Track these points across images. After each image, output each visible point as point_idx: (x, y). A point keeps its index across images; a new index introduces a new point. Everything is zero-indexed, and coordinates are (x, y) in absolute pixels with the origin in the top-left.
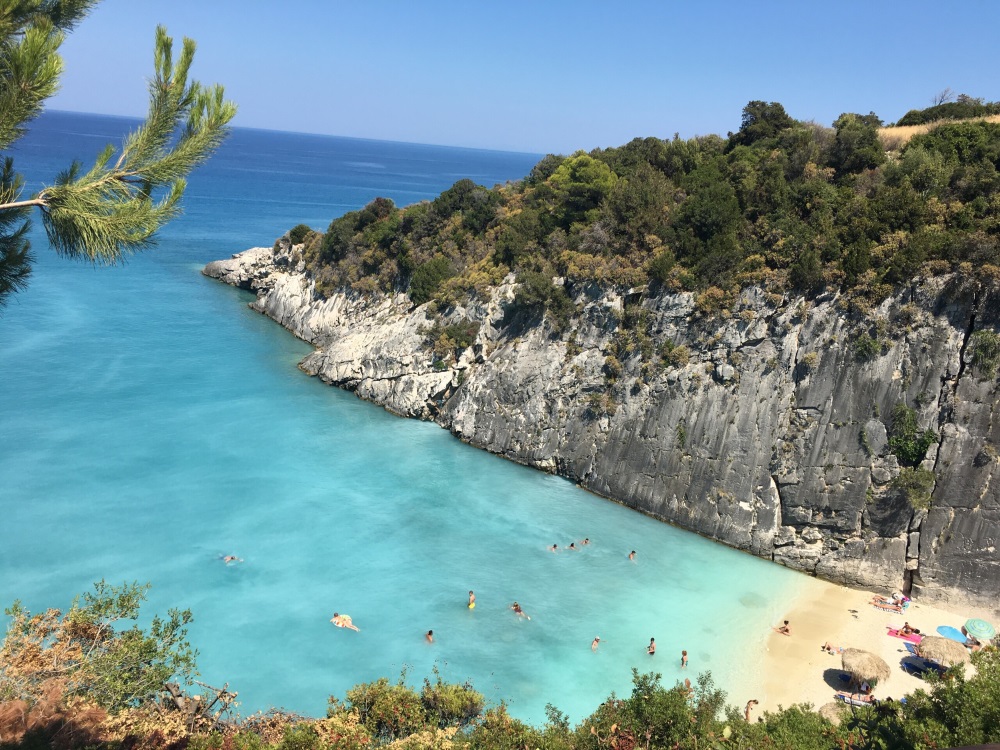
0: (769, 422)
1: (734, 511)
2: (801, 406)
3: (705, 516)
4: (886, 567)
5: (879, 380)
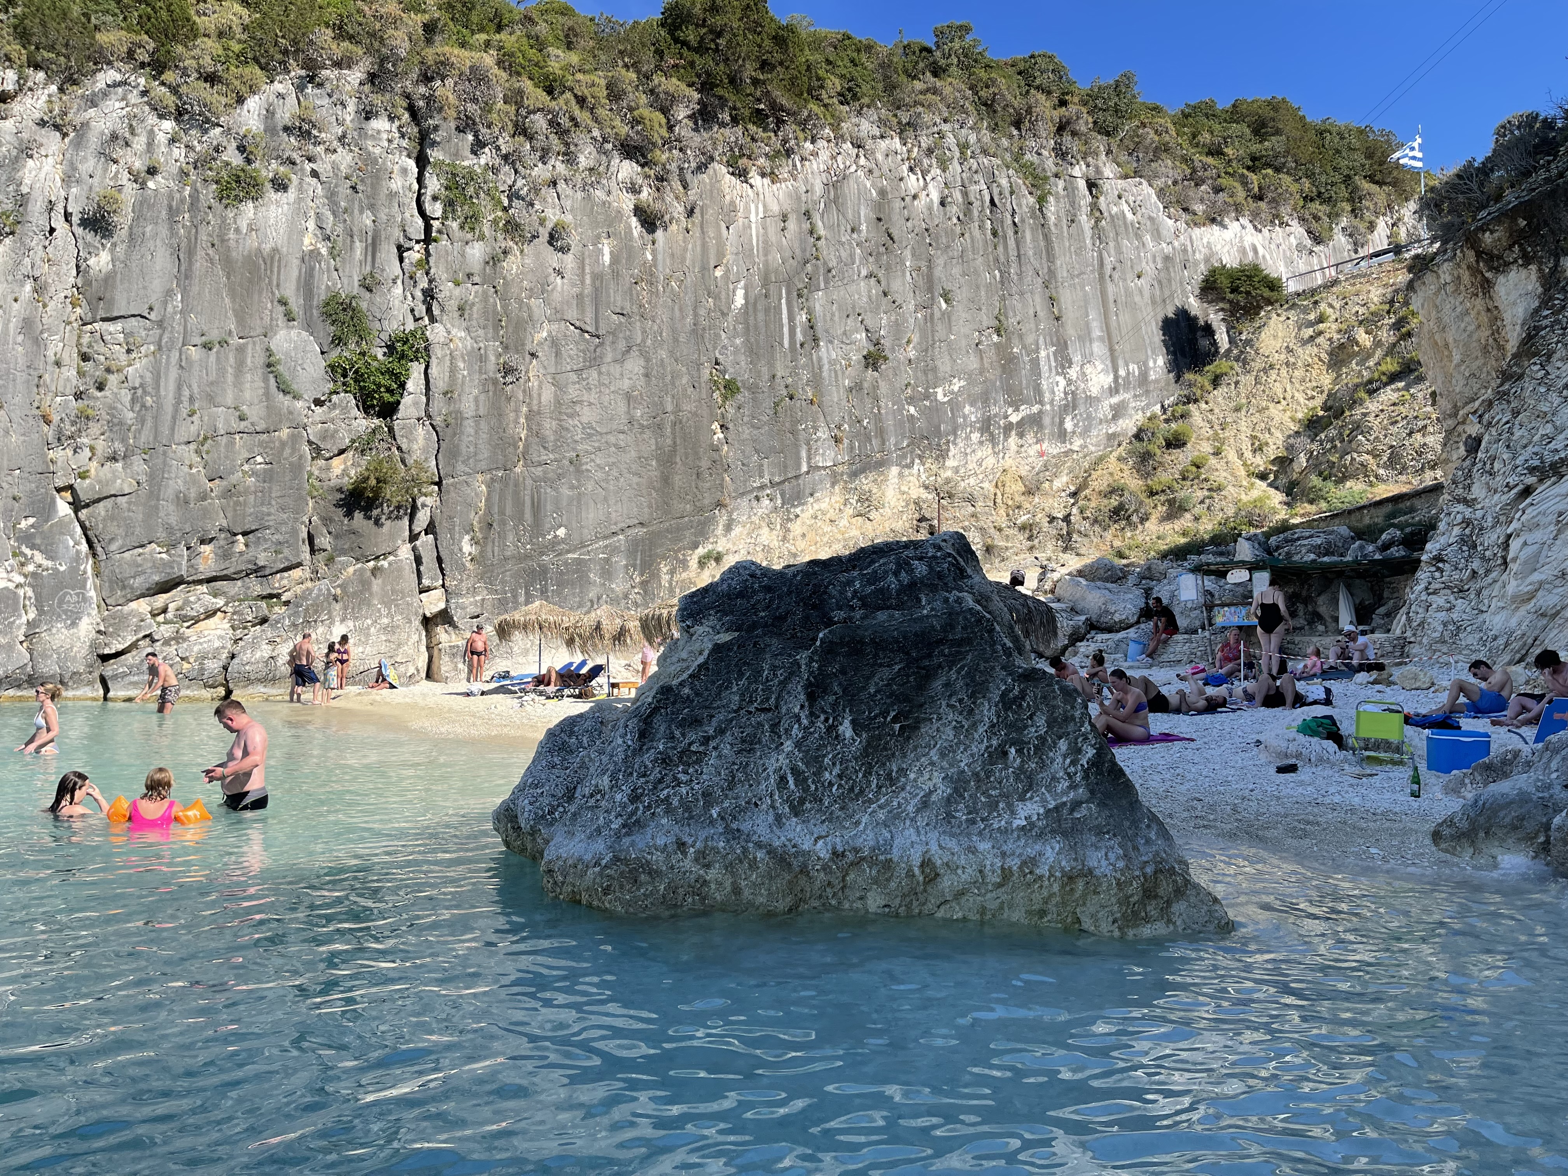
0: (21, 362)
2: (101, 314)
4: (385, 621)
5: (275, 250)
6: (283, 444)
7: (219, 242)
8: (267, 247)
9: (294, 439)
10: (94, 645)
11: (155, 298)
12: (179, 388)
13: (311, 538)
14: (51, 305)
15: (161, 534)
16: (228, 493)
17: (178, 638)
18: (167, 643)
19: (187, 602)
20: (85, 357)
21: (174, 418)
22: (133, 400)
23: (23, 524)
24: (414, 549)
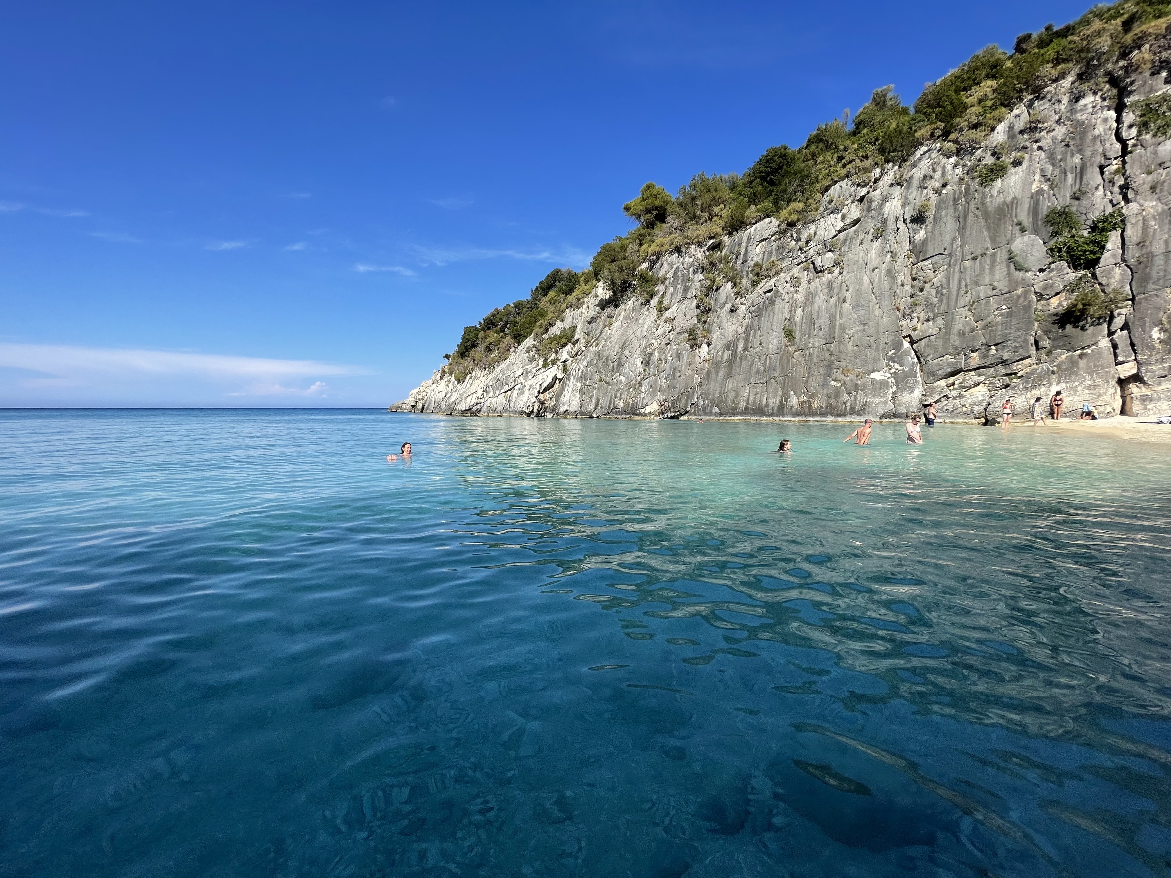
0: (887, 288)
1: (864, 386)
2: (921, 258)
3: (832, 401)
4: (1089, 382)
5: (1014, 198)
6: (1019, 297)
7: (982, 205)
8: (1009, 199)
9: (1026, 293)
10: (921, 401)
11: (947, 244)
12: (960, 282)
13: (1036, 343)
14: (899, 261)
15: (951, 350)
16: (986, 327)
17: (960, 396)
18: (955, 398)
19: (964, 380)
20: (914, 279)
21: (957, 296)
22: (937, 293)
23: (890, 353)
24: (1111, 341)
